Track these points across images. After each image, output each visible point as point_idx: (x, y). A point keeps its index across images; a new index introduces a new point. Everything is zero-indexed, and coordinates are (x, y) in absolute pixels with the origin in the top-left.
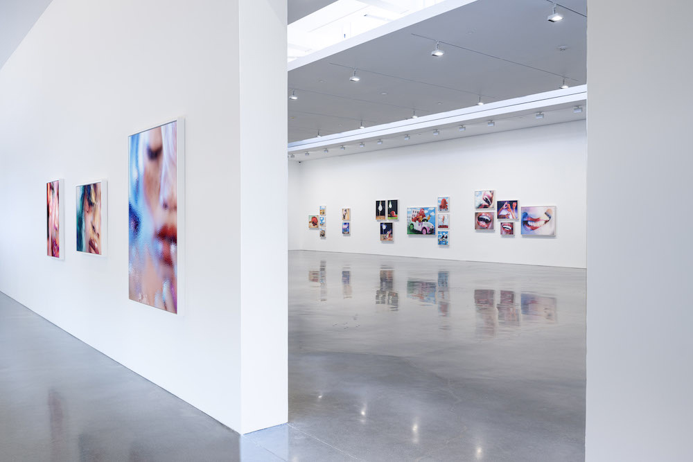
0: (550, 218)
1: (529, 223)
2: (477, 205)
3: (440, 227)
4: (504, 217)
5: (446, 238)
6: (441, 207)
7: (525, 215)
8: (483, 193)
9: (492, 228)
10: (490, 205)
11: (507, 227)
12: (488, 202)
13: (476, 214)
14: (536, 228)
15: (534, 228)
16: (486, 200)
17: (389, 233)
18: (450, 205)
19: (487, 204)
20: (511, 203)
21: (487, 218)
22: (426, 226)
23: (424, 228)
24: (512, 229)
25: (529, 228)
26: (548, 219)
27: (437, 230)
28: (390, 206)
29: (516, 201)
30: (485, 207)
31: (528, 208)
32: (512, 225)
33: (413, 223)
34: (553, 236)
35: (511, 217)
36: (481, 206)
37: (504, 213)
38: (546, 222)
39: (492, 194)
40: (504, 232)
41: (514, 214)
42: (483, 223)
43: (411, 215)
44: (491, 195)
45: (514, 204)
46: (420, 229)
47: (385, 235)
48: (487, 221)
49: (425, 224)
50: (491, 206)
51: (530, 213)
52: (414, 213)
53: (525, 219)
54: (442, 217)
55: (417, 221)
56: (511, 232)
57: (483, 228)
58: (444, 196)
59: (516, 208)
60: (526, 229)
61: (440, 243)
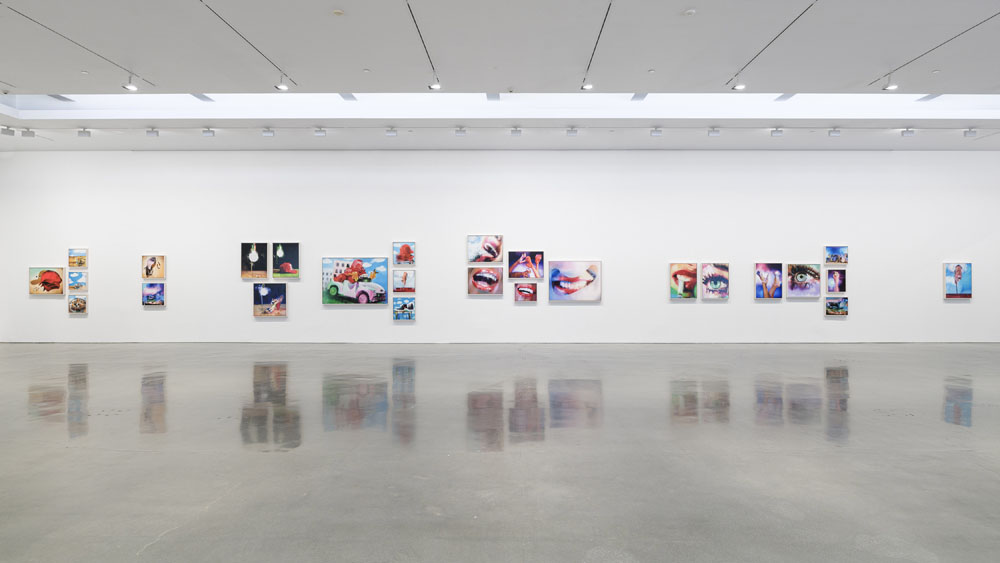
0: (594, 277)
1: (562, 284)
2: (473, 255)
3: (398, 290)
4: (520, 275)
5: (412, 307)
6: (399, 258)
7: (556, 273)
8: (483, 239)
9: (500, 291)
10: (495, 257)
11: (526, 289)
12: (493, 253)
13: (470, 270)
14: (573, 291)
15: (569, 292)
16: (489, 250)
17: (277, 301)
18: (419, 255)
19: (490, 256)
20: (533, 255)
21: (491, 277)
22: (366, 289)
23: (363, 292)
24: (535, 293)
25: (562, 291)
26: (591, 278)
27: (391, 296)
28: (280, 253)
29: (542, 253)
30: (487, 260)
31: (561, 263)
32: (534, 287)
33: (338, 284)
34: (598, 301)
35: (532, 275)
36: (478, 258)
37: (520, 269)
38: (588, 282)
39: (500, 241)
40: (520, 298)
41: (538, 271)
42: (484, 285)
43: (332, 271)
44: (497, 243)
45: (538, 257)
46: (353, 294)
47: (266, 306)
48: (490, 282)
49: (363, 286)
50: (498, 258)
51: (563, 271)
52: (340, 267)
53: (556, 279)
54: (402, 274)
55: (346, 282)
56: (533, 297)
57: (482, 291)
58: (406, 240)
59: (542, 262)
60: (557, 293)
61: (397, 317)
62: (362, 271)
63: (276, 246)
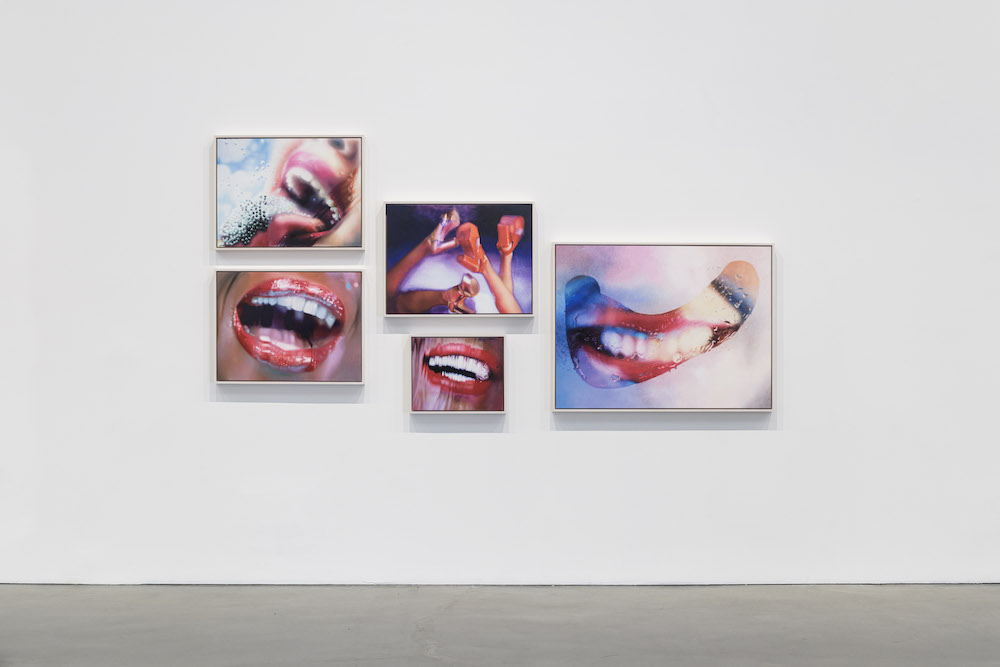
0: (744, 310)
1: (613, 341)
2: (235, 220)
4: (434, 304)
7: (582, 293)
8: (278, 150)
9: (351, 371)
10: (329, 225)
11: (460, 363)
12: (320, 210)
13: (226, 282)
14: (656, 369)
15: (639, 372)
16: (304, 197)
19: (308, 220)
20: (487, 217)
21: (311, 308)
24: (497, 376)
25: (609, 371)
26: (731, 316)
29: (524, 211)
30: (297, 237)
31: (605, 254)
32: (492, 351)
34: (759, 411)
35: (483, 302)
36: (259, 233)
37: (434, 276)
38: (720, 334)
39: (352, 159)
40: (434, 396)
41: (509, 286)
42: (284, 344)
44: (335, 164)
45: (511, 227)
48: (307, 329)
50: (343, 232)
51: (614, 284)
53: (586, 320)
56: (487, 394)
57: (276, 370)
59: (524, 250)
60: (589, 377)
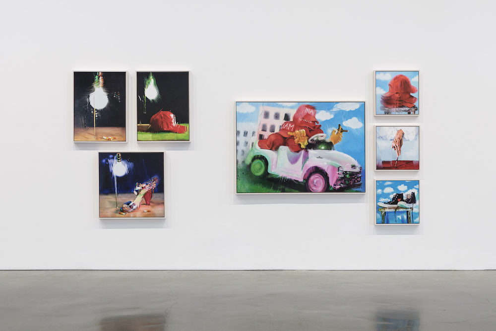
3: (385, 166)
5: (412, 200)
6: (388, 102)
17: (144, 188)
18: (424, 97)
22: (324, 164)
23: (317, 170)
27: (372, 177)
28: (152, 92)
33: (267, 153)
43: (254, 127)
46: (297, 173)
47: (123, 198)
49: (317, 158)
52: (271, 121)
54: (393, 134)
55: (284, 150)
58: (402, 66)
61: (384, 219)
62: (314, 128)
63: (142, 78)
